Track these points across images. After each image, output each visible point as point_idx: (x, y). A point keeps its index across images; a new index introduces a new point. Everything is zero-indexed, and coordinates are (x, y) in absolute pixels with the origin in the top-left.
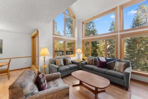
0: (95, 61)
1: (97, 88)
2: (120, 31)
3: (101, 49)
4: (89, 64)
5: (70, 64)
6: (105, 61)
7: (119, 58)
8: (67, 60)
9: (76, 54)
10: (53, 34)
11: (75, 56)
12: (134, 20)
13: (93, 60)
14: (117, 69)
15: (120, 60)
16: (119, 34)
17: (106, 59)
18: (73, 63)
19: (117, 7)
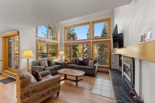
0: (76, 60)
1: (77, 77)
2: (92, 39)
3: (80, 52)
4: (71, 64)
5: (54, 65)
6: (82, 60)
7: (91, 58)
8: (51, 62)
9: (59, 56)
10: (36, 37)
11: (57, 58)
12: (103, 29)
13: (73, 60)
14: (90, 65)
15: (92, 59)
16: (91, 41)
17: (83, 59)
18: (56, 63)
19: (90, 22)
